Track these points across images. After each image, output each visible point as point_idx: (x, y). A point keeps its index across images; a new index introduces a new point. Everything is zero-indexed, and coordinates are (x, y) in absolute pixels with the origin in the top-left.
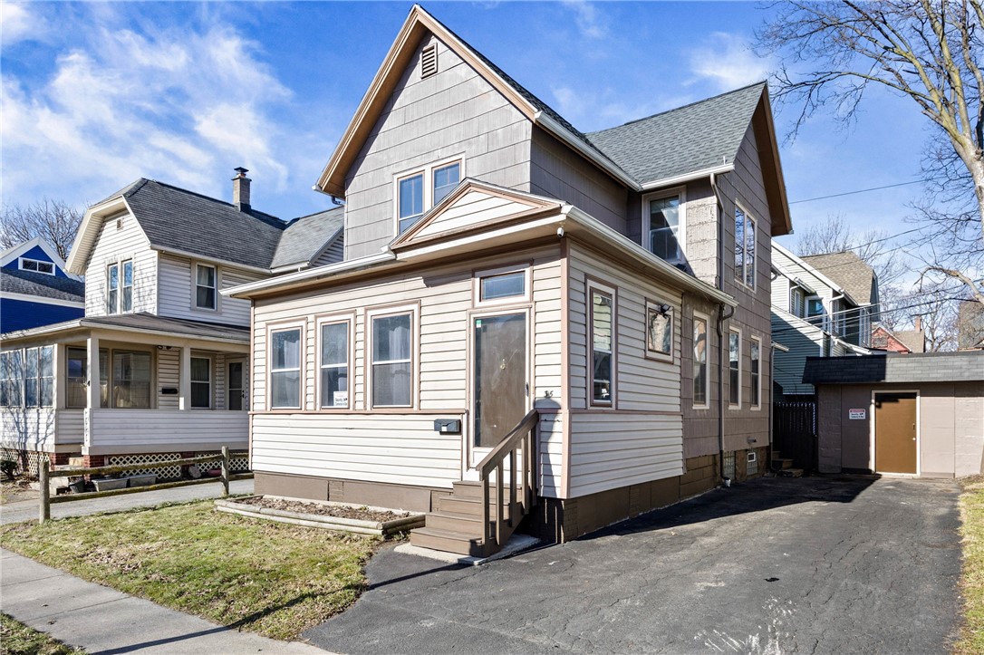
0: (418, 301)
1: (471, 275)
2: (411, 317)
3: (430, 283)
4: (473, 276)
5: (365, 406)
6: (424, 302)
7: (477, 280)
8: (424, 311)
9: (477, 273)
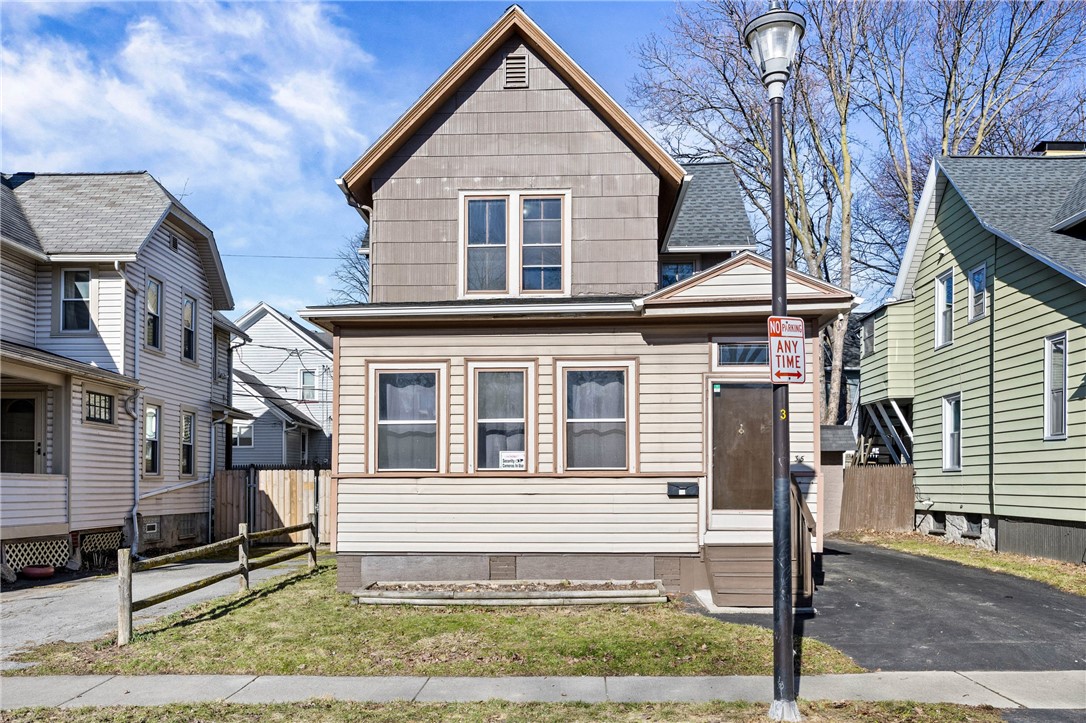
0: (634, 358)
1: (707, 339)
2: (625, 373)
3: (650, 340)
4: (710, 341)
5: (555, 469)
6: (643, 359)
7: (715, 346)
8: (643, 369)
9: (714, 338)
